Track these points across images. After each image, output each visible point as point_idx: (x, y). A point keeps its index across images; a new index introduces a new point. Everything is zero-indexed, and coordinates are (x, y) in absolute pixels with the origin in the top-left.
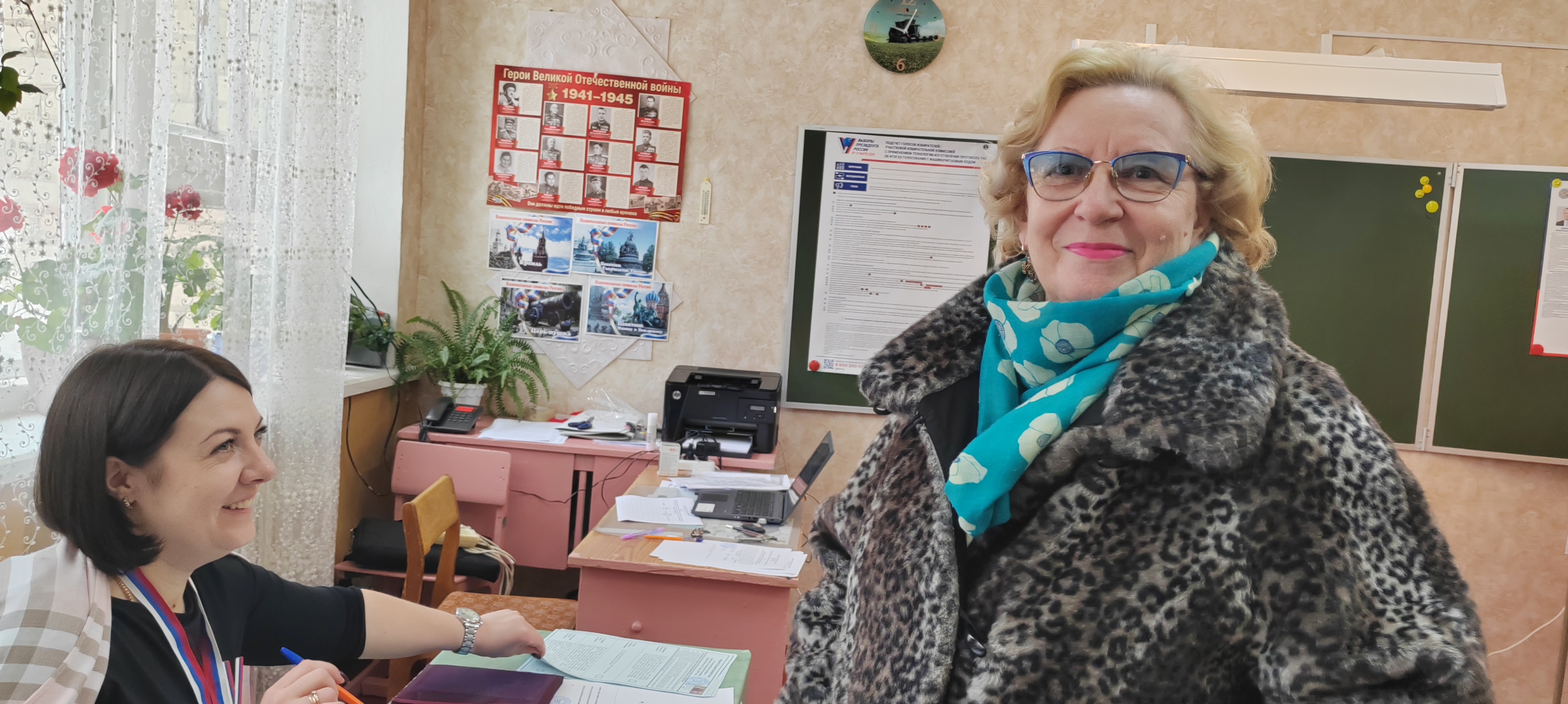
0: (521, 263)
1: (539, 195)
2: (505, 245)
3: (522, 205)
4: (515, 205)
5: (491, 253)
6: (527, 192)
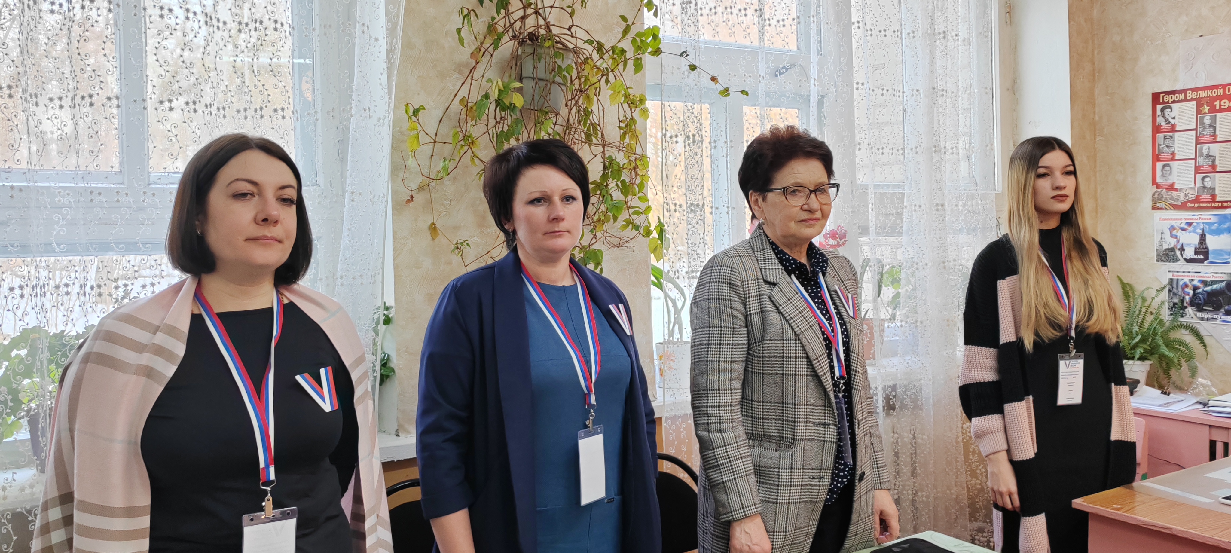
0: (1184, 256)
1: (1197, 197)
2: (1170, 242)
3: (1183, 207)
4: (1176, 207)
5: (1157, 250)
6: (1186, 195)
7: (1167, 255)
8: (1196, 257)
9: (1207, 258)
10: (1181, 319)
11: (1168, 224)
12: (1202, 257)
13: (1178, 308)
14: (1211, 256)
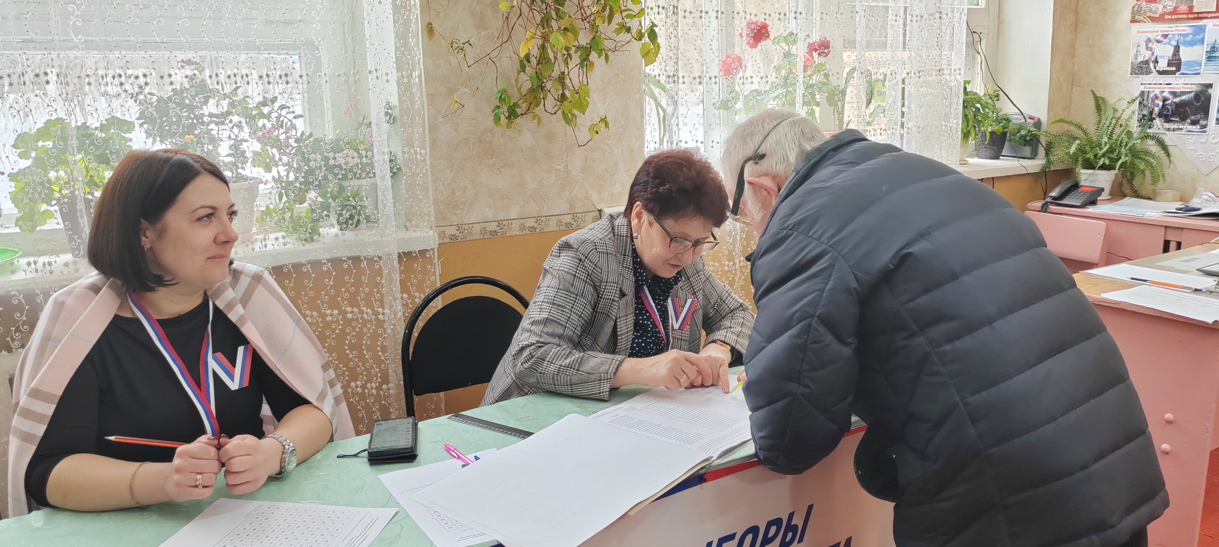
0: (1157, 68)
1: (1175, 8)
2: (1145, 55)
3: (1161, 19)
4: (1153, 19)
5: (1132, 63)
6: (1164, 7)
7: (1141, 67)
8: (1168, 69)
9: (1179, 69)
10: (1149, 131)
11: (1145, 37)
12: (1174, 69)
13: (1147, 120)
14: (1182, 67)
